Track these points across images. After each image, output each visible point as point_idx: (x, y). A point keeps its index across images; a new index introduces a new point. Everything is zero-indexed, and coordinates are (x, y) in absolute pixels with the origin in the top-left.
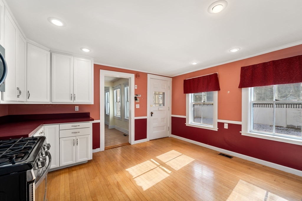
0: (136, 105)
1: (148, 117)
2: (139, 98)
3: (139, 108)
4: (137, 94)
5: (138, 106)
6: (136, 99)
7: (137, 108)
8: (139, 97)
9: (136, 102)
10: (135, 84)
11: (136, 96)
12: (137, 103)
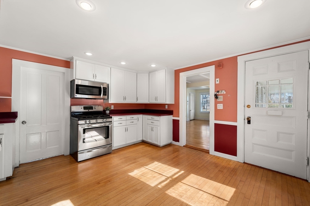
0: (218, 105)
1: (240, 124)
2: (221, 95)
3: (222, 108)
4: (218, 90)
5: (220, 107)
6: (216, 97)
7: (218, 108)
8: (222, 93)
9: (218, 100)
10: (216, 78)
11: (218, 93)
12: (220, 103)
